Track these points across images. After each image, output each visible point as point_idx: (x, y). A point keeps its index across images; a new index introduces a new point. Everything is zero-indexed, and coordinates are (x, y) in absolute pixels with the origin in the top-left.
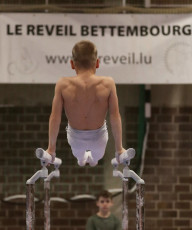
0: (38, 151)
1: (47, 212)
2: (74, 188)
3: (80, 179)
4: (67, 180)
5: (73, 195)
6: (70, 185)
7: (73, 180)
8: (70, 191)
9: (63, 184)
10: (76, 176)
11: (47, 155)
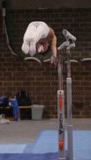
0: (64, 31)
1: (69, 67)
2: (82, 54)
3: (86, 49)
4: (78, 50)
5: (82, 58)
6: (80, 53)
7: (82, 50)
8: (80, 56)
9: (76, 52)
10: (83, 48)
11: (68, 34)
